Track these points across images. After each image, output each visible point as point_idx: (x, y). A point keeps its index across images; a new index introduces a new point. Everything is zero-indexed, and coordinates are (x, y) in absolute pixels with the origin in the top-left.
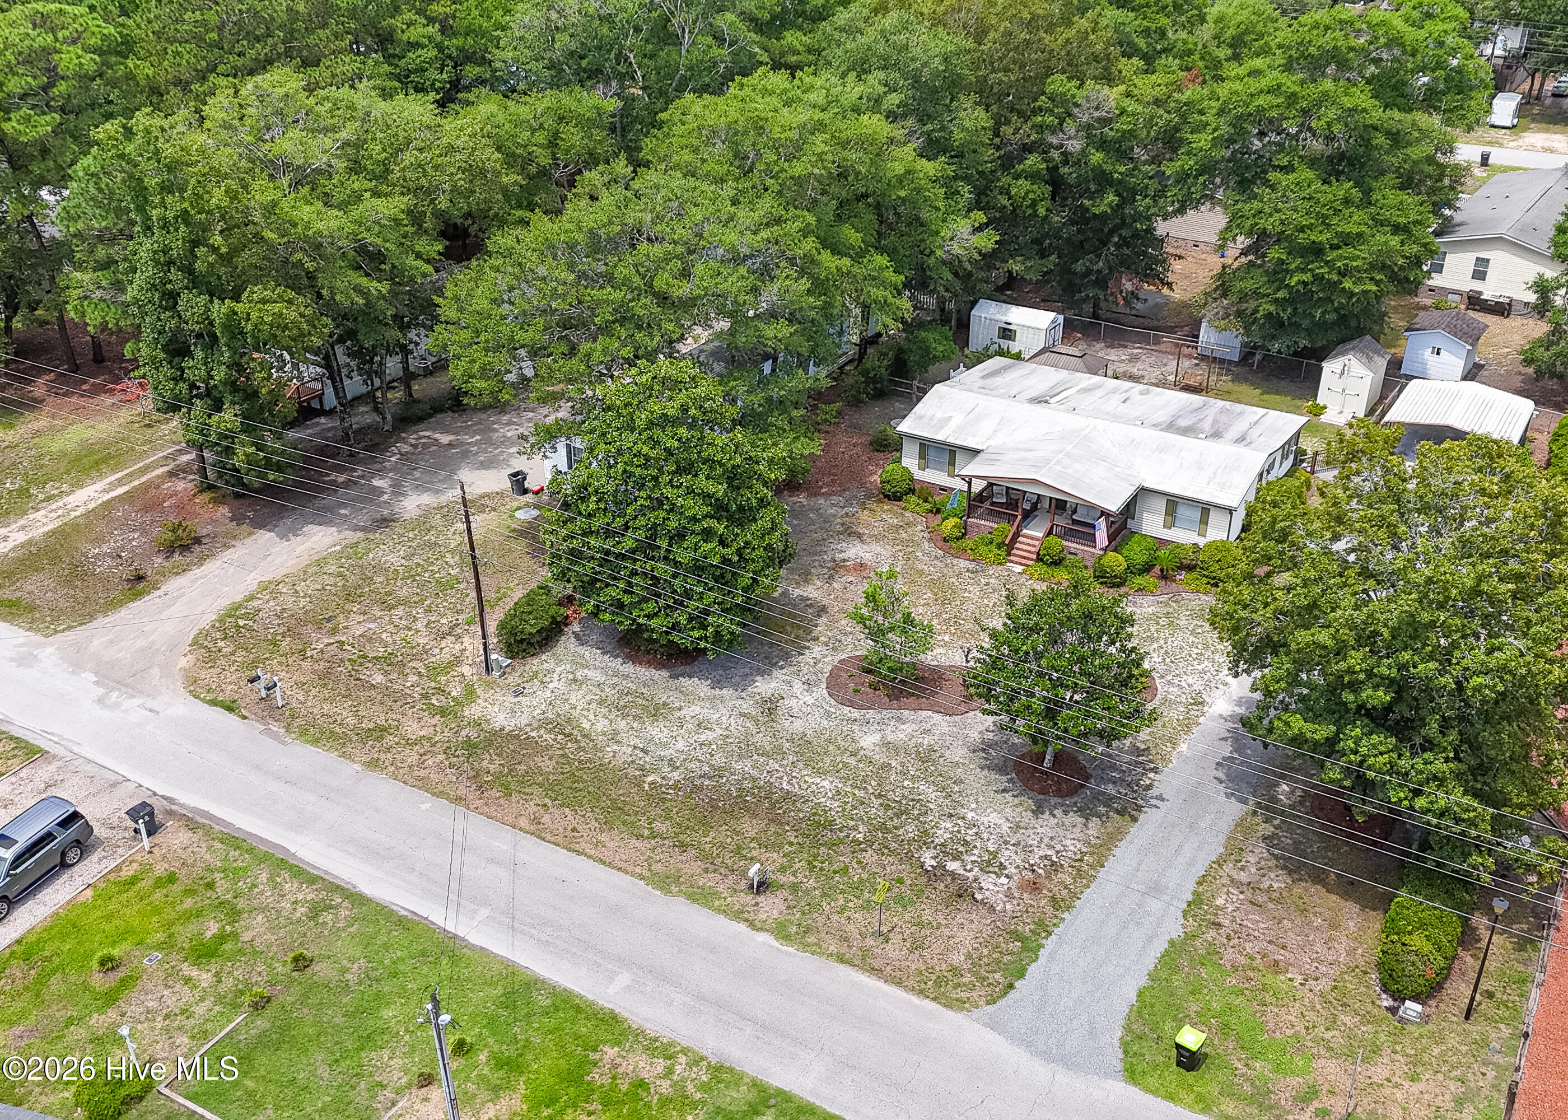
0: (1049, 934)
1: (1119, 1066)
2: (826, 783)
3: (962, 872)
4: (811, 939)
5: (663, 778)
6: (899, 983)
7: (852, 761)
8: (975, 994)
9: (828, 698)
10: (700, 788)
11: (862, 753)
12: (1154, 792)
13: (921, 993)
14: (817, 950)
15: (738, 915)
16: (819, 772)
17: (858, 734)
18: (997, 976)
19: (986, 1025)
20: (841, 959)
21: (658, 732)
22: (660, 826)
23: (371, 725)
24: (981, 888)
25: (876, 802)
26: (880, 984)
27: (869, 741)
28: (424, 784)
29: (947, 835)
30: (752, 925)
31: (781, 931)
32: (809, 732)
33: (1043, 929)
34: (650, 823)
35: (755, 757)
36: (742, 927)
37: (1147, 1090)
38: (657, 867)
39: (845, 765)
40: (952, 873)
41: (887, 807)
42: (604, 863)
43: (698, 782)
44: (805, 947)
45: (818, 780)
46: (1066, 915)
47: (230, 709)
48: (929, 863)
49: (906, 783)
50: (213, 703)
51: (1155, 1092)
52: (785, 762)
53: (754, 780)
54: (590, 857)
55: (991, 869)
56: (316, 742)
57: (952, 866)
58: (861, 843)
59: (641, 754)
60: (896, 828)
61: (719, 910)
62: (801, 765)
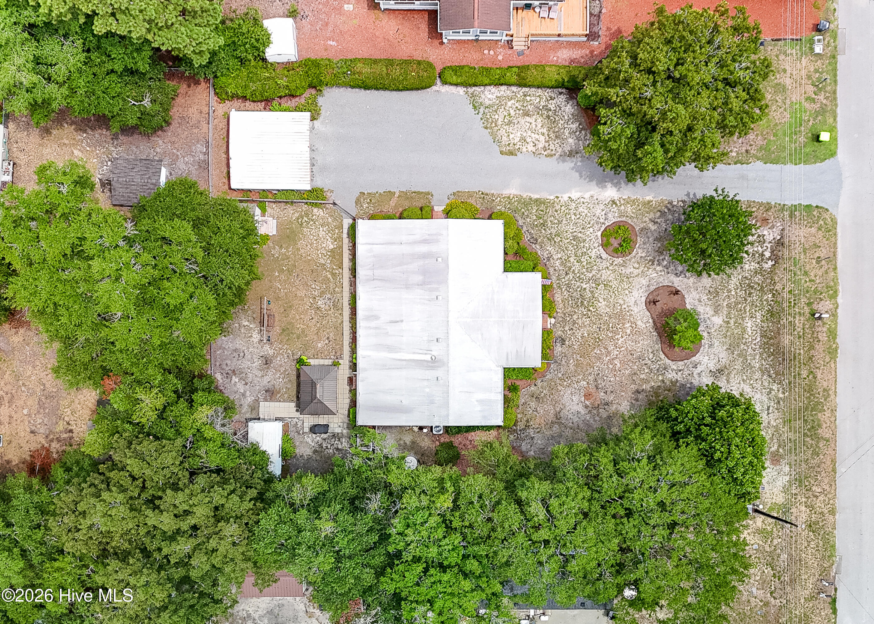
0: (784, 205)
1: (832, 159)
2: (749, 325)
3: (769, 249)
4: (832, 284)
5: (778, 391)
6: (835, 244)
7: (732, 322)
8: (827, 217)
9: (701, 351)
10: (777, 374)
11: (726, 320)
13: (835, 234)
14: (835, 280)
15: (834, 315)
16: (744, 330)
17: (716, 327)
18: (815, 213)
19: (837, 207)
20: (835, 269)
22: (804, 373)
23: (811, 533)
24: (774, 239)
25: (749, 299)
26: (839, 250)
27: (718, 320)
28: (833, 482)
29: (753, 264)
30: (837, 308)
31: (834, 296)
32: (725, 348)
33: (783, 208)
34: (805, 379)
35: (749, 361)
36: (839, 311)
37: (837, 148)
38: (827, 359)
39: (735, 323)
40: (772, 252)
41: (750, 294)
42: (836, 380)
43: (774, 376)
44: (836, 284)
45: (749, 329)
46: (773, 203)
47: (834, 601)
48: (770, 263)
49: (733, 293)
50: (835, 611)
51: (837, 145)
52: (746, 348)
53: (761, 354)
54: (836, 388)
55: (762, 240)
56: (833, 546)
57: (767, 254)
58: (774, 294)
59: (771, 408)
60: (759, 284)
61: (836, 324)
62: (744, 340)
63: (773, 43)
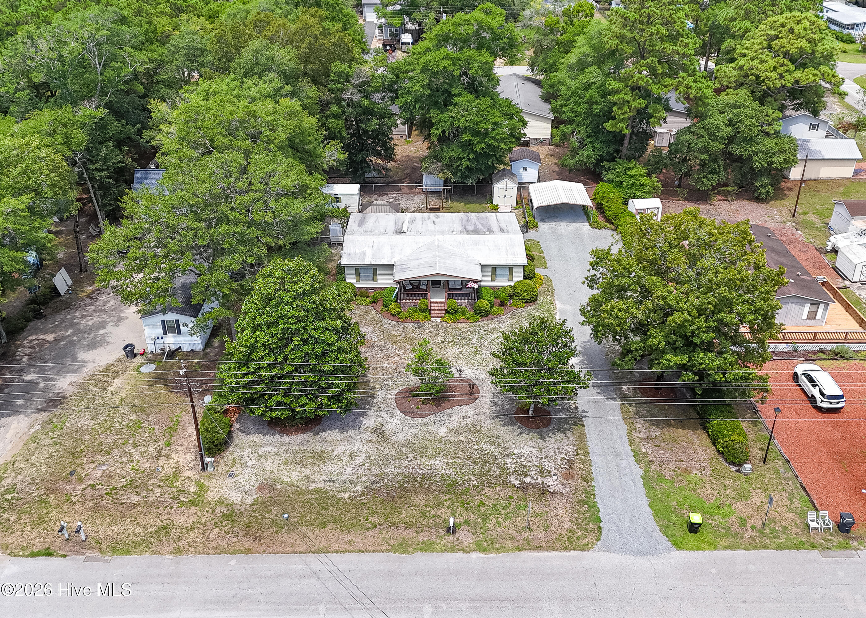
0: (594, 495)
1: (670, 544)
2: (438, 462)
3: (534, 481)
4: (497, 546)
5: (353, 492)
6: (554, 549)
7: (442, 445)
8: (589, 538)
9: (406, 417)
10: (377, 490)
11: (443, 439)
12: (580, 410)
13: (566, 549)
14: (502, 549)
15: (454, 549)
16: (430, 458)
17: (435, 431)
18: (590, 525)
19: (605, 551)
20: (519, 549)
21: (331, 468)
22: (375, 519)
23: (155, 529)
24: (549, 486)
25: (469, 462)
26: (545, 554)
27: (442, 432)
28: (219, 550)
29: (514, 466)
30: (464, 551)
31: (479, 548)
32: (410, 438)
33: (590, 494)
34: (367, 520)
35: (393, 462)
36: (460, 555)
37: (688, 550)
38: (391, 542)
39: (440, 449)
40: (530, 484)
41: (477, 463)
42: (362, 552)
43: (373, 487)
44: (497, 550)
45: (433, 462)
46: (593, 483)
47: (49, 555)
48: (517, 483)
49: (476, 447)
50: (33, 555)
51: (692, 549)
52: (409, 459)
53: (402, 474)
54: (352, 551)
55: (545, 475)
56: (128, 552)
57: (528, 480)
58: (478, 487)
59: (331, 484)
60: (488, 472)
61: (443, 551)
62: (418, 457)
63: (798, 486)
